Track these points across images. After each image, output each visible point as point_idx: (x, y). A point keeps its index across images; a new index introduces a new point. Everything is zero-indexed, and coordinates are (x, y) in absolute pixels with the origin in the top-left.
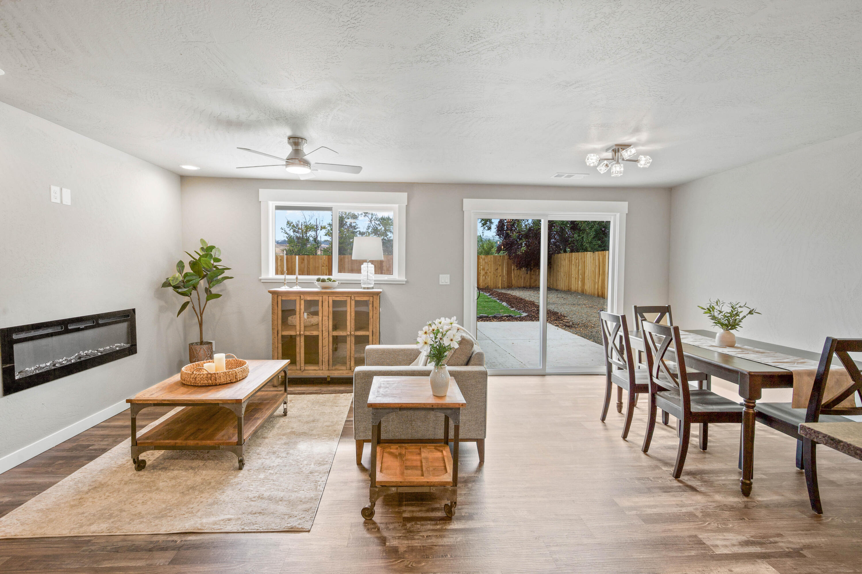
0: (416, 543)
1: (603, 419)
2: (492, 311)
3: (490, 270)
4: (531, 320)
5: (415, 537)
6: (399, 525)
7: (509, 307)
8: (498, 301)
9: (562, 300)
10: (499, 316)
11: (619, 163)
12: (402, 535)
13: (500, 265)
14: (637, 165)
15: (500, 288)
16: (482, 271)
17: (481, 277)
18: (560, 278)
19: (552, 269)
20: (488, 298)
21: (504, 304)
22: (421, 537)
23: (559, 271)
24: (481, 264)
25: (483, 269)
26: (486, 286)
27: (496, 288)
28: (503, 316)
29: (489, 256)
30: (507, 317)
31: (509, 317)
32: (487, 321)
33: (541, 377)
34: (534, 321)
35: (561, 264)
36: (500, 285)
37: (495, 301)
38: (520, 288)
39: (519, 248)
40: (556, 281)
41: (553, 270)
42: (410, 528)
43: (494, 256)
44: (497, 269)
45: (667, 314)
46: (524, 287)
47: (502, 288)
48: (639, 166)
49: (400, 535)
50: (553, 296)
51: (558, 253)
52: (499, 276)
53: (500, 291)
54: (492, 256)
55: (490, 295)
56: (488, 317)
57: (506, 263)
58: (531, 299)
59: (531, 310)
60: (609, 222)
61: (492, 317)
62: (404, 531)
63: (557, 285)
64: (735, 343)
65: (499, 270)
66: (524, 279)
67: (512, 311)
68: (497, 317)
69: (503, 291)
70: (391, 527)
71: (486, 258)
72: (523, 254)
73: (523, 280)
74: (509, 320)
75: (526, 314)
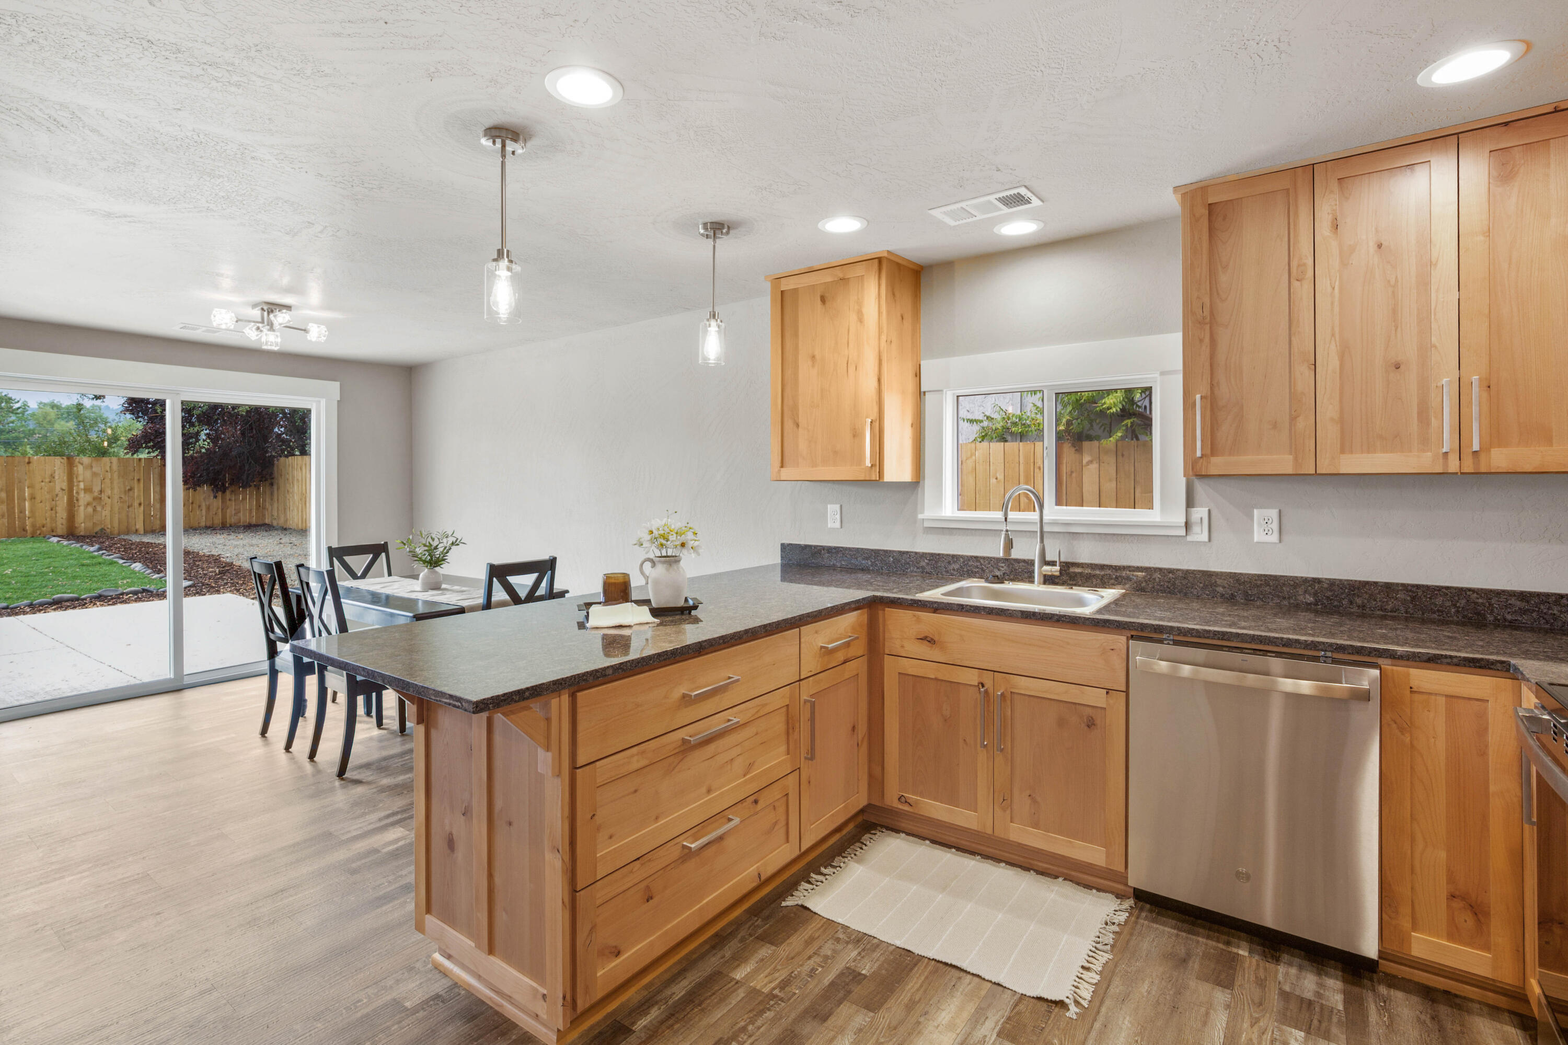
1: (264, 732)
2: (94, 586)
3: (109, 492)
4: (197, 593)
7: (149, 571)
8: (121, 561)
9: (289, 548)
10: (111, 594)
11: (274, 331)
13: (139, 480)
14: (307, 336)
15: (142, 531)
16: (82, 495)
17: (82, 508)
18: (291, 504)
19: (275, 487)
20: (93, 557)
21: (137, 566)
23: (291, 490)
24: (81, 478)
25: (88, 490)
26: (98, 529)
27: (128, 532)
28: (123, 594)
29: (106, 460)
30: (135, 593)
31: (142, 593)
32: (75, 607)
33: (171, 694)
34: (205, 595)
35: (293, 477)
36: (140, 526)
37: (112, 563)
38: (195, 529)
39: (191, 443)
40: (285, 509)
41: (278, 489)
43: (119, 459)
44: (130, 490)
45: (383, 555)
46: (207, 528)
47: (146, 532)
48: (309, 338)
50: (270, 541)
51: (287, 456)
52: (136, 504)
53: (135, 539)
54: (114, 460)
55: (100, 549)
56: (77, 599)
57: (156, 476)
58: (215, 552)
59: (205, 574)
60: (309, 411)
61: (91, 598)
63: (286, 521)
64: (441, 583)
65: (138, 491)
66: (208, 508)
67: (155, 579)
68: (106, 597)
69: (146, 539)
71: (94, 465)
72: (201, 457)
73: (204, 512)
74: (138, 600)
75: (190, 583)
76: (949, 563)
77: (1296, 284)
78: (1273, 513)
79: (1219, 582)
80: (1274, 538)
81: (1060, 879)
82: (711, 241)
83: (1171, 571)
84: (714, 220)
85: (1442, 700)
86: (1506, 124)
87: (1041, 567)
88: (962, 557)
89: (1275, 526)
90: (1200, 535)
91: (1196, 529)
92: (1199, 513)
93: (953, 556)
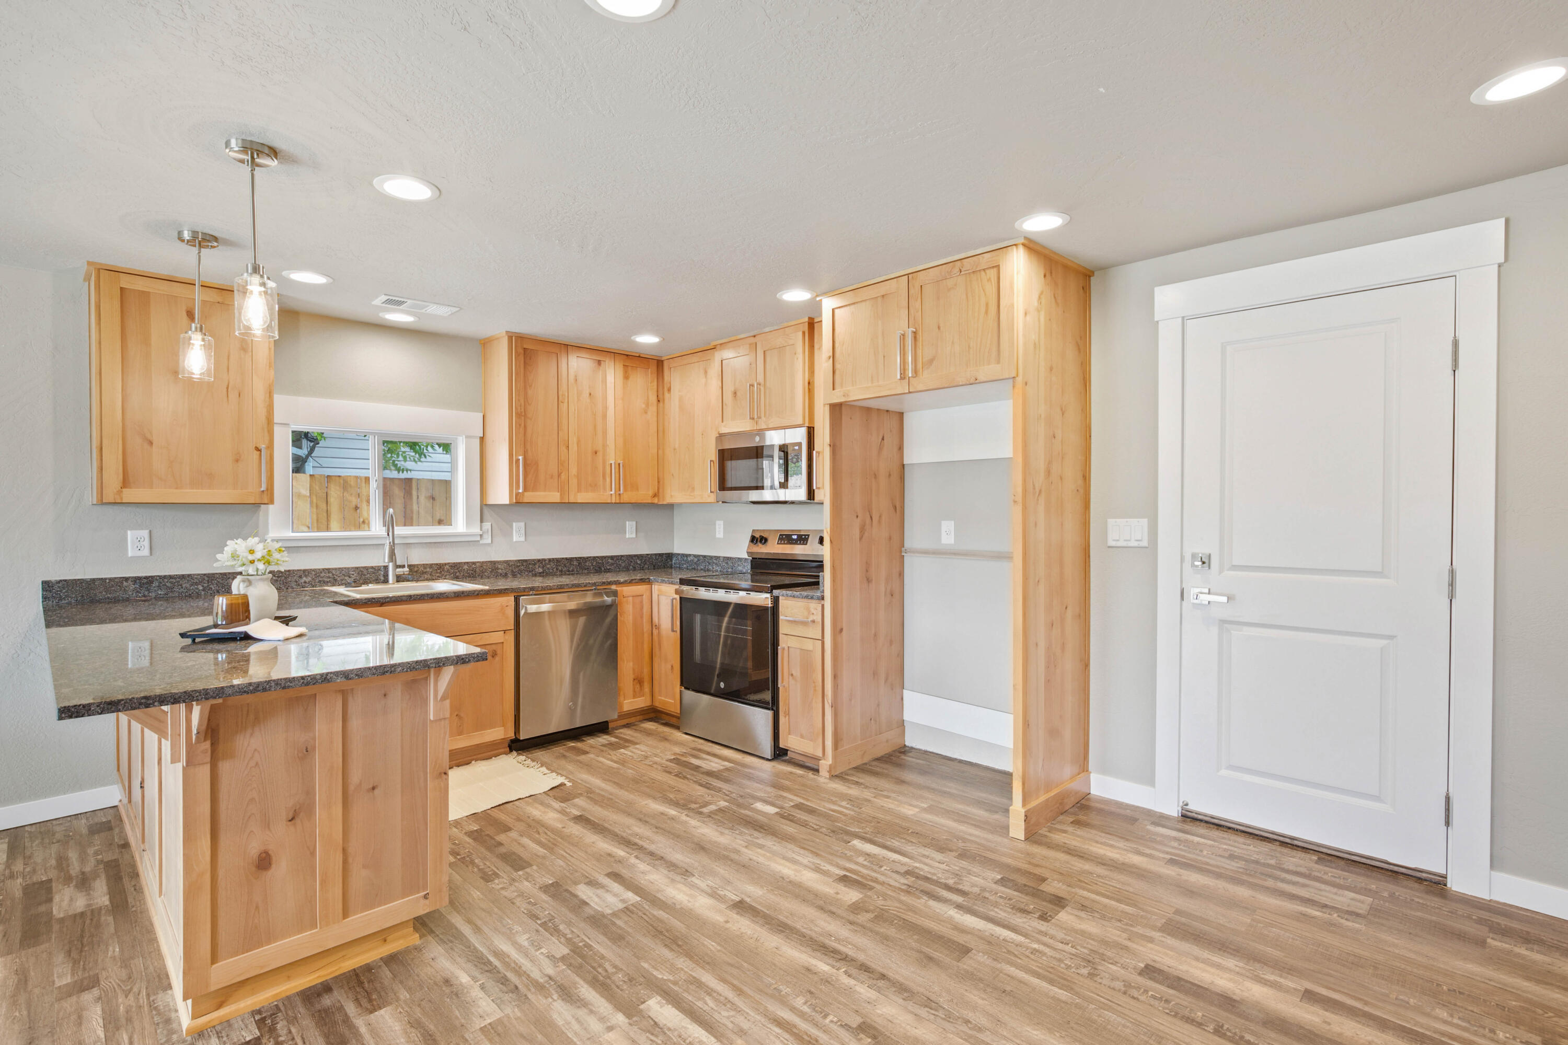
0: (1092, 945)
5: (1088, 952)
6: (1102, 978)
12: (1106, 964)
22: (1078, 947)
42: (1085, 967)
49: (1110, 966)
62: (1100, 967)
70: (1118, 983)
76: (300, 577)
77: (561, 404)
78: (522, 524)
79: (499, 566)
80: (523, 539)
81: (473, 762)
82: (195, 250)
83: (474, 563)
84: (205, 231)
85: (631, 599)
86: (627, 355)
87: (394, 570)
88: (314, 570)
89: (523, 532)
90: (487, 540)
91: (485, 536)
92: (487, 525)
93: (304, 571)
